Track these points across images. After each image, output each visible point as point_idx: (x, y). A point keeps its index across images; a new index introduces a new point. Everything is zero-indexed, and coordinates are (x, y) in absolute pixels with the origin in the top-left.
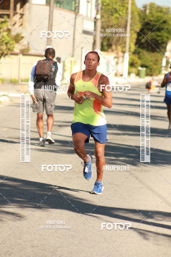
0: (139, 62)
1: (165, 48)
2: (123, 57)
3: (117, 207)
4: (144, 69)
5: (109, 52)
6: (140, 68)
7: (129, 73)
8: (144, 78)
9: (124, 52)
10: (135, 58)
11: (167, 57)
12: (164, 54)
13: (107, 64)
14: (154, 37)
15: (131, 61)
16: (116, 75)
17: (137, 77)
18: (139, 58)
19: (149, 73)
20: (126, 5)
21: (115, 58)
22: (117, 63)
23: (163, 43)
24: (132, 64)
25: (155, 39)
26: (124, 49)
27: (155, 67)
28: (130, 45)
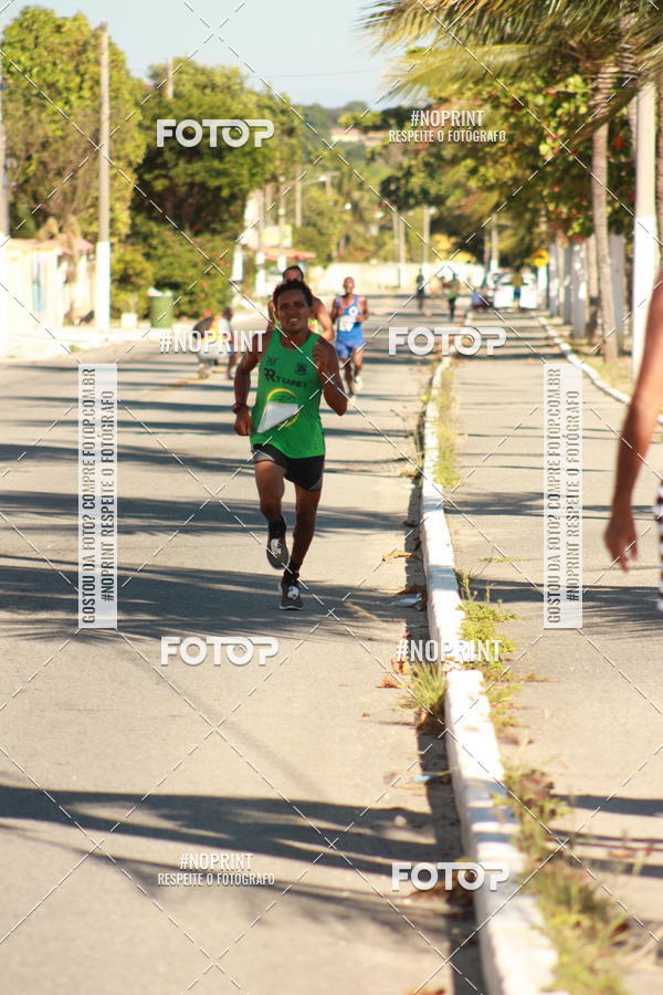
0: (150, 270)
1: (238, 217)
2: (91, 253)
3: (90, 788)
4: (169, 293)
5: (39, 240)
6: (152, 292)
7: (116, 313)
8: (169, 326)
9: (93, 239)
10: (135, 255)
11: (245, 247)
12: (235, 237)
13: (37, 282)
14: (198, 179)
15: (119, 267)
16: (69, 319)
17: (146, 324)
18: (147, 256)
19: (185, 308)
20: (92, 69)
21: (60, 259)
22: (70, 279)
23: (233, 197)
24: (124, 280)
25: (203, 186)
26: (93, 228)
27: (206, 284)
28: (112, 210)
